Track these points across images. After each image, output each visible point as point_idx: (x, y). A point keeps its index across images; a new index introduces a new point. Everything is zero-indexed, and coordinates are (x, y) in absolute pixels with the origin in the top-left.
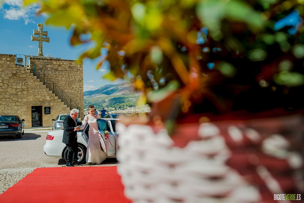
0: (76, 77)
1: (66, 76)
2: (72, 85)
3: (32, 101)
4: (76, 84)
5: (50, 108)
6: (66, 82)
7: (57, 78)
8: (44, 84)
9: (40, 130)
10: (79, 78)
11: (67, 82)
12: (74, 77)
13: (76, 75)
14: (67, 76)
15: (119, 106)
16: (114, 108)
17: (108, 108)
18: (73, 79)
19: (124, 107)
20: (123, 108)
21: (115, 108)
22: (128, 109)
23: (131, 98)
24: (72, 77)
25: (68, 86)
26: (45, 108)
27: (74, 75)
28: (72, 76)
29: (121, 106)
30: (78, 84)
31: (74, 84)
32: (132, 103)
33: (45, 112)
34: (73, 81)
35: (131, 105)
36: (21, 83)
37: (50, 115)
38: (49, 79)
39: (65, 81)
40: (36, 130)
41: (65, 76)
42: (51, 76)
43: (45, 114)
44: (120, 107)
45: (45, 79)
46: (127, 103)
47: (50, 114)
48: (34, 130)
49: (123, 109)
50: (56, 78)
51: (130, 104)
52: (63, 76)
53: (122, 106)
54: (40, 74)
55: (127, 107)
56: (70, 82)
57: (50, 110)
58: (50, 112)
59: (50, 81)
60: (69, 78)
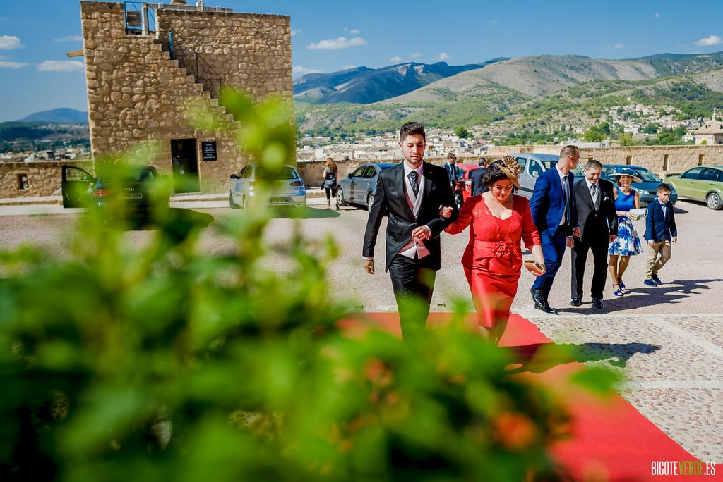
0: (273, 60)
1: (249, 60)
2: (265, 84)
3: (171, 127)
4: (275, 80)
5: (214, 144)
6: (249, 75)
7: (228, 66)
8: (197, 81)
9: (197, 200)
10: (282, 65)
11: (253, 76)
12: (270, 63)
13: (274, 56)
14: (252, 58)
15: (340, 133)
16: (329, 139)
17: (313, 136)
18: (268, 67)
19: (353, 136)
20: (351, 138)
21: (332, 139)
22: (365, 141)
23: (374, 112)
24: (263, 62)
25: (255, 85)
26: (204, 144)
27: (268, 56)
28: (264, 58)
29: (346, 131)
30: (281, 79)
31: (269, 80)
32: (375, 125)
33: (204, 154)
34: (266, 71)
35: (373, 130)
36: (143, 79)
37: (216, 162)
38: (207, 68)
39: (248, 71)
40: (186, 200)
41: (246, 59)
42: (212, 58)
43: (204, 160)
44: (343, 136)
45: (200, 67)
46: (364, 126)
47: (216, 159)
48: (183, 201)
49: (353, 142)
50: (225, 65)
51: (371, 128)
52: (241, 60)
53: (348, 134)
54: (185, 55)
55: (363, 135)
56: (260, 74)
57: (215, 151)
58: (215, 154)
59: (211, 74)
60: (257, 64)
